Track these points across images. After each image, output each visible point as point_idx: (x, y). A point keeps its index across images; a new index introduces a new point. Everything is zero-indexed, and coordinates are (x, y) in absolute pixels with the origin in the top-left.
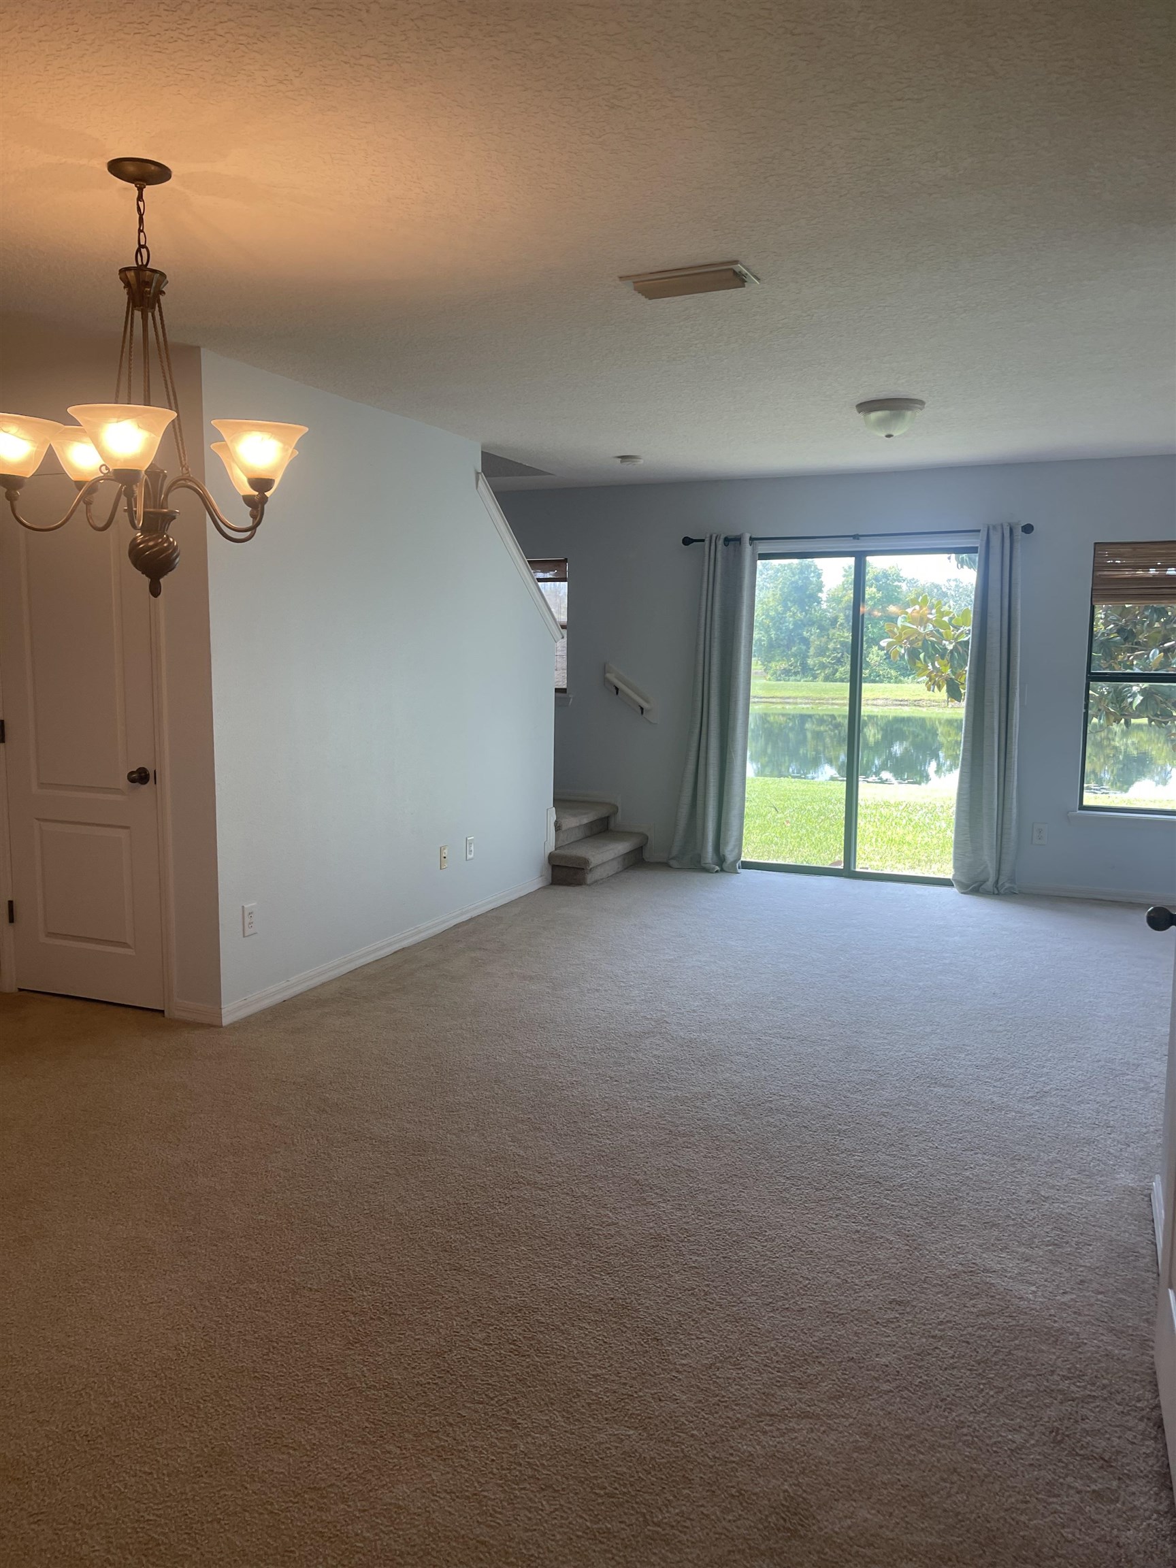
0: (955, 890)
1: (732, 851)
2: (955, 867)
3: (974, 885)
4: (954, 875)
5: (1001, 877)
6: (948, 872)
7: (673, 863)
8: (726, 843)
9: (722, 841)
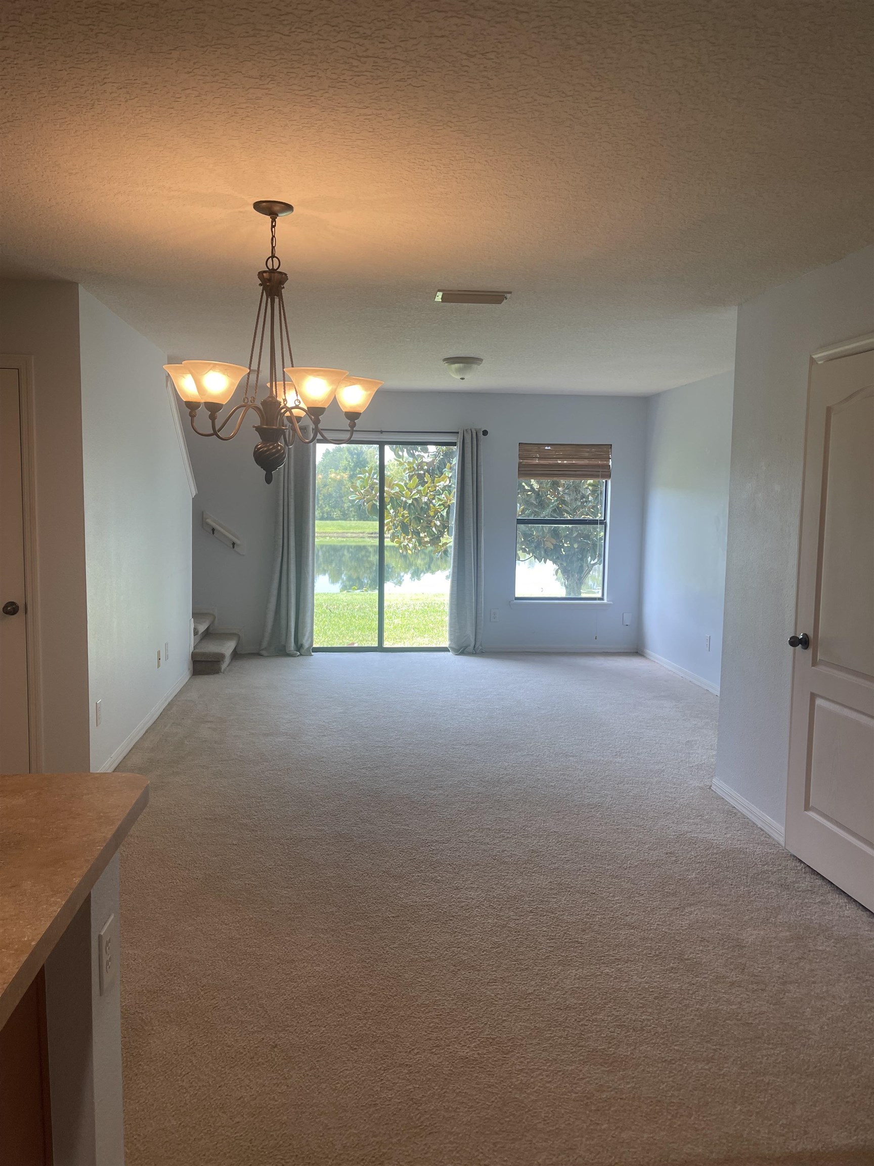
0: (450, 654)
1: (307, 640)
2: (451, 640)
3: (462, 649)
4: (450, 645)
5: (477, 643)
6: (446, 644)
7: (263, 653)
8: (303, 635)
9: (299, 635)
